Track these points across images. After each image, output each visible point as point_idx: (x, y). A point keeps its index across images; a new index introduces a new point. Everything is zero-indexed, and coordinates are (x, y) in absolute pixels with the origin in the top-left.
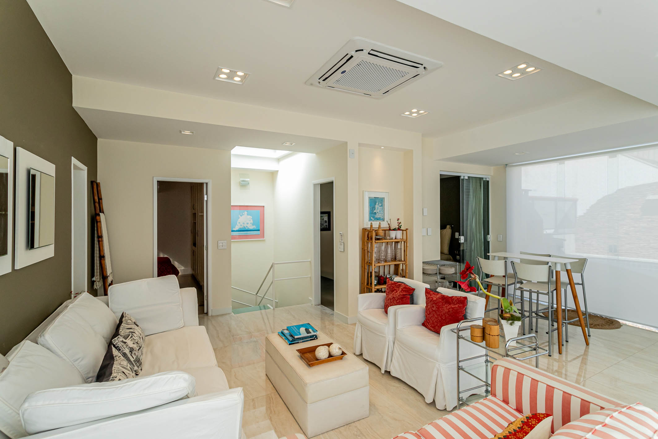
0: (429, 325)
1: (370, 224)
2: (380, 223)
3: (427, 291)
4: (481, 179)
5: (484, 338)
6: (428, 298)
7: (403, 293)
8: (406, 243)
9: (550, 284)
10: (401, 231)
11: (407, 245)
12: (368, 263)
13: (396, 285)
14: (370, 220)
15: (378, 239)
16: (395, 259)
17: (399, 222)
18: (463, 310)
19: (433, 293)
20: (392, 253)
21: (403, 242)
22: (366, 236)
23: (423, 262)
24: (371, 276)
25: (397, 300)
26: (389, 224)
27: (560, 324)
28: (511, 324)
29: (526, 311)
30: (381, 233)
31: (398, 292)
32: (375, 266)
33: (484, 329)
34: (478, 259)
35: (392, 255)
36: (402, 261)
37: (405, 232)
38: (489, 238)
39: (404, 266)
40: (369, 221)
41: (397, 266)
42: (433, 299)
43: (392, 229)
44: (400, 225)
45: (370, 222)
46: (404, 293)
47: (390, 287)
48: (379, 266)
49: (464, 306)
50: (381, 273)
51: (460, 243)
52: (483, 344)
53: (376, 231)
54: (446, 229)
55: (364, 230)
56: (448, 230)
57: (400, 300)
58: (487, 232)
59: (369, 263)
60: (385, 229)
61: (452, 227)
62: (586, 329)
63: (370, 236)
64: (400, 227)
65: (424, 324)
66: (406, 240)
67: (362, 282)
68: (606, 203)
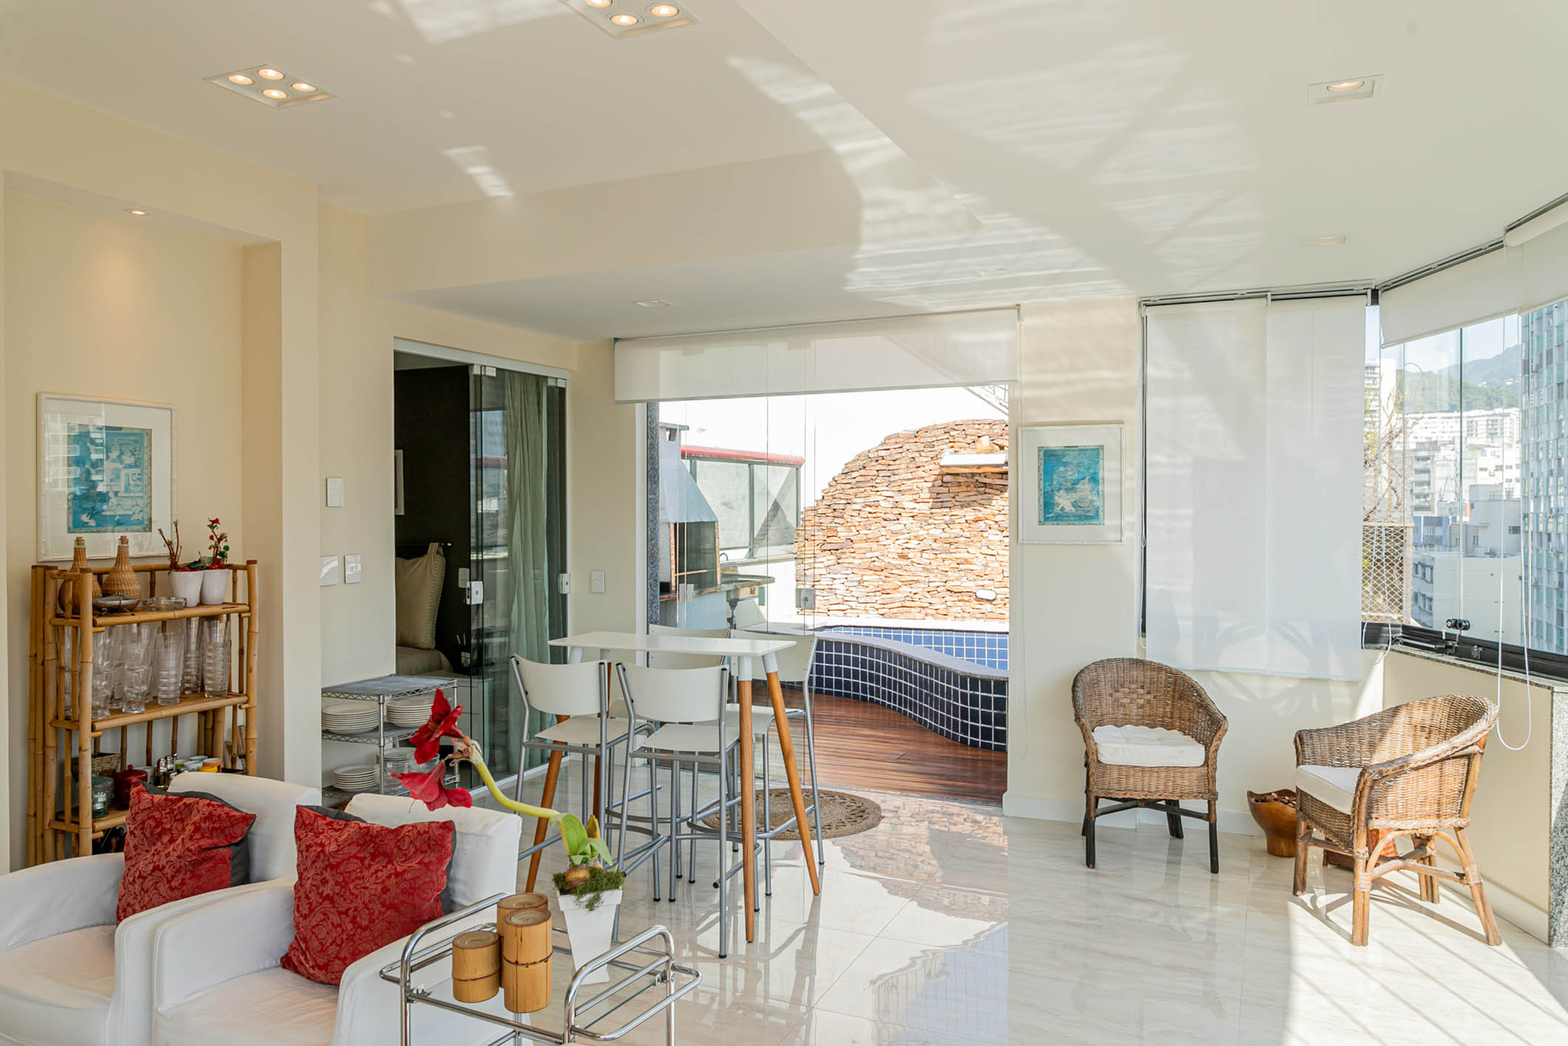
0: (308, 963)
1: (73, 545)
2: (123, 540)
3: (305, 820)
4: (540, 380)
5: (499, 977)
6: (303, 847)
7: (202, 842)
8: (249, 618)
9: (723, 723)
10: (227, 570)
11: (252, 630)
12: (61, 717)
13: (173, 810)
14: (76, 525)
15: (115, 611)
16: (197, 689)
17: (218, 532)
18: (440, 872)
19: (330, 824)
20: (186, 667)
21: (234, 617)
22: (51, 598)
23: (324, 691)
24: (76, 776)
25: (173, 877)
26: (169, 544)
27: (751, 848)
28: (590, 906)
29: (662, 821)
30: (133, 585)
31: (179, 841)
32: (93, 729)
33: (500, 942)
34: (518, 663)
35: (185, 674)
36: (229, 693)
37: (241, 574)
38: (564, 583)
39: (241, 714)
40: (70, 531)
41: (209, 720)
42: (323, 851)
43: (182, 561)
44: (222, 544)
45: (74, 536)
46: (205, 842)
47: (143, 822)
48: (124, 728)
49: (440, 861)
50: (135, 758)
51: (470, 605)
52: (495, 1005)
53: (105, 577)
54: (425, 558)
55: (43, 572)
56: (431, 566)
57: (189, 875)
58: (558, 564)
59: (67, 718)
60: (153, 563)
61: (445, 548)
62: (814, 843)
63: (69, 596)
64: (223, 555)
65: (287, 962)
66: (247, 608)
67: (32, 813)
68: (863, 472)
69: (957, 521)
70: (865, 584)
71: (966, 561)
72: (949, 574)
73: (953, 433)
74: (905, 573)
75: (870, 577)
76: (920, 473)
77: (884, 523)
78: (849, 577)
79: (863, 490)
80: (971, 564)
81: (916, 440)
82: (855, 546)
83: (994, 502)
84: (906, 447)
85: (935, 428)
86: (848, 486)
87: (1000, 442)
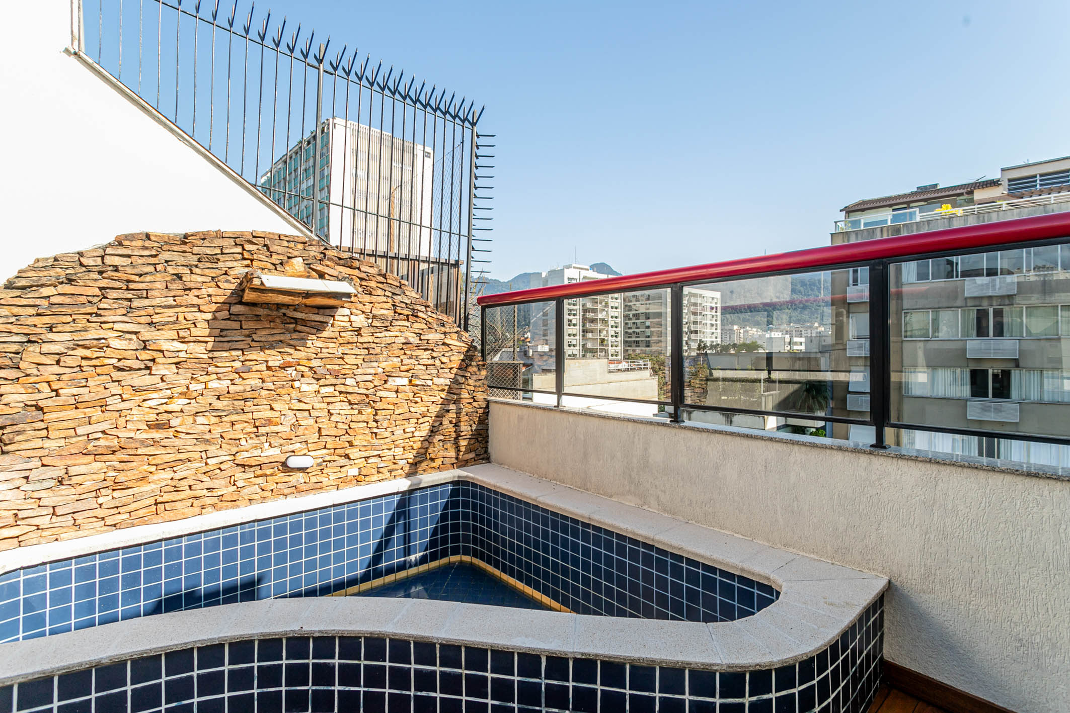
68: (68, 289)
69: (255, 368)
70: (75, 480)
71: (269, 422)
72: (243, 442)
73: (248, 247)
74: (163, 451)
75: (83, 467)
76: (191, 298)
77: (116, 375)
78: (33, 475)
79: (69, 319)
80: (277, 424)
81: (186, 248)
82: (47, 417)
83: (309, 343)
84: (166, 256)
85: (220, 235)
86: (32, 311)
87: (319, 268)
